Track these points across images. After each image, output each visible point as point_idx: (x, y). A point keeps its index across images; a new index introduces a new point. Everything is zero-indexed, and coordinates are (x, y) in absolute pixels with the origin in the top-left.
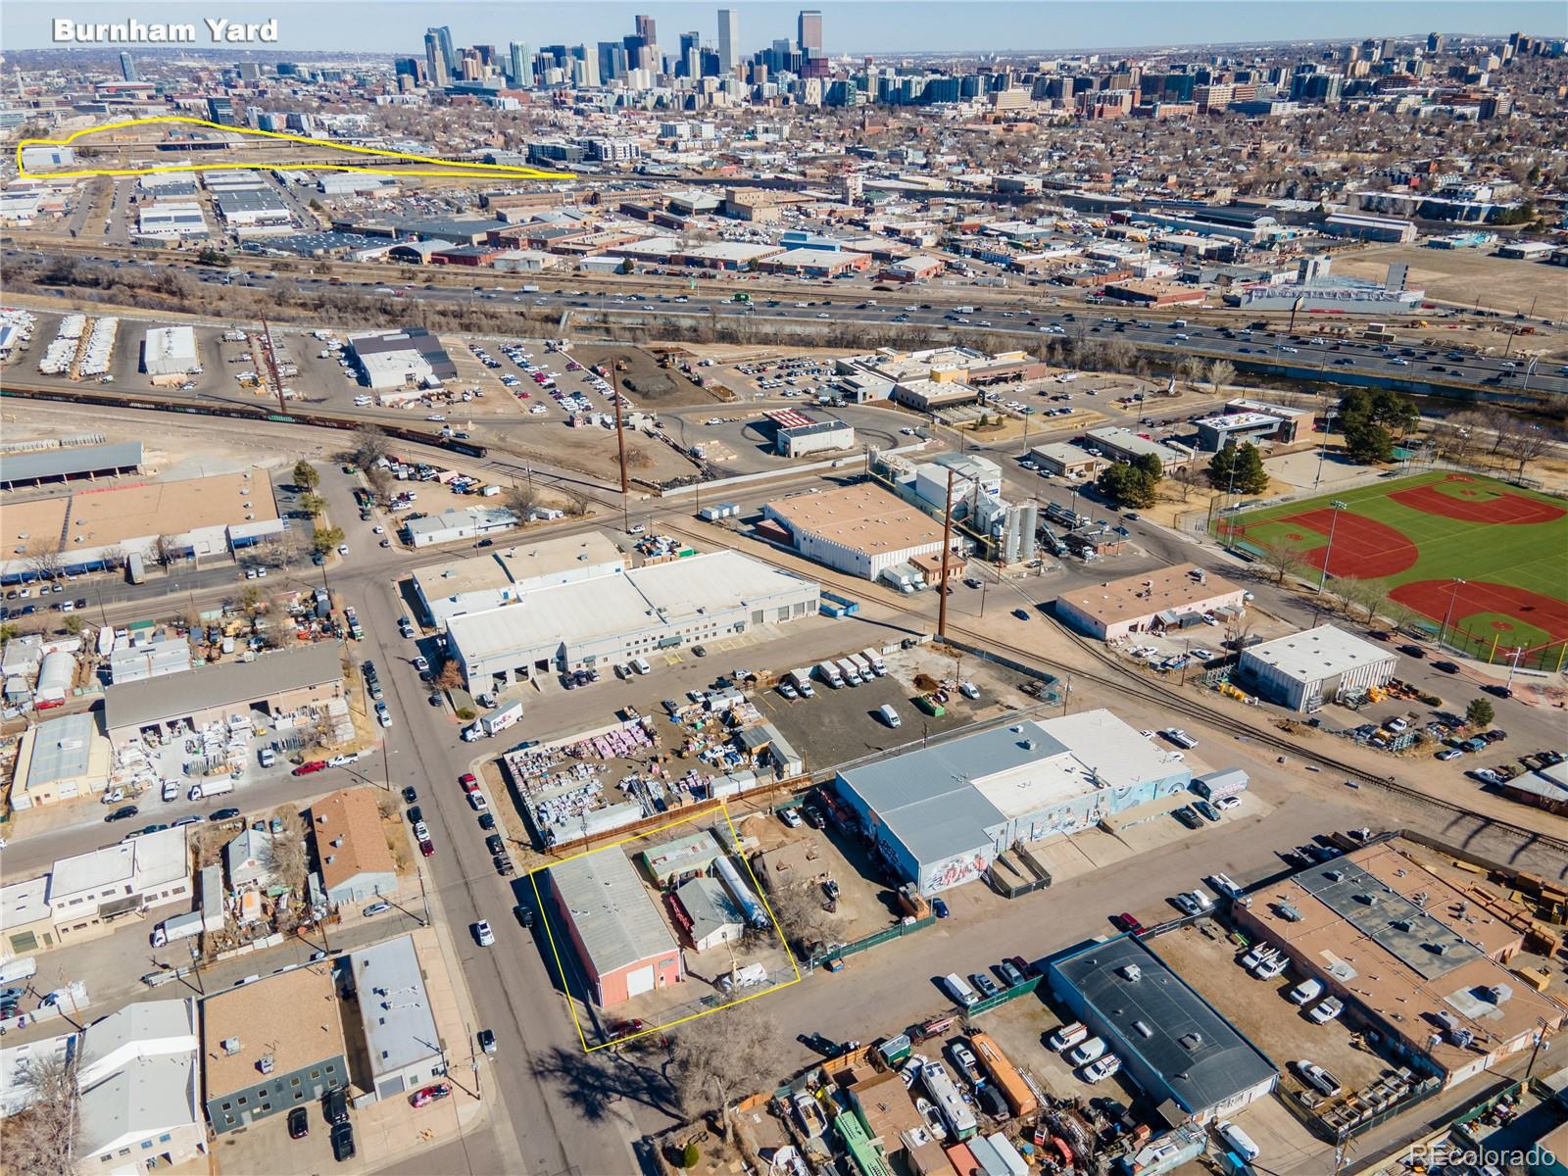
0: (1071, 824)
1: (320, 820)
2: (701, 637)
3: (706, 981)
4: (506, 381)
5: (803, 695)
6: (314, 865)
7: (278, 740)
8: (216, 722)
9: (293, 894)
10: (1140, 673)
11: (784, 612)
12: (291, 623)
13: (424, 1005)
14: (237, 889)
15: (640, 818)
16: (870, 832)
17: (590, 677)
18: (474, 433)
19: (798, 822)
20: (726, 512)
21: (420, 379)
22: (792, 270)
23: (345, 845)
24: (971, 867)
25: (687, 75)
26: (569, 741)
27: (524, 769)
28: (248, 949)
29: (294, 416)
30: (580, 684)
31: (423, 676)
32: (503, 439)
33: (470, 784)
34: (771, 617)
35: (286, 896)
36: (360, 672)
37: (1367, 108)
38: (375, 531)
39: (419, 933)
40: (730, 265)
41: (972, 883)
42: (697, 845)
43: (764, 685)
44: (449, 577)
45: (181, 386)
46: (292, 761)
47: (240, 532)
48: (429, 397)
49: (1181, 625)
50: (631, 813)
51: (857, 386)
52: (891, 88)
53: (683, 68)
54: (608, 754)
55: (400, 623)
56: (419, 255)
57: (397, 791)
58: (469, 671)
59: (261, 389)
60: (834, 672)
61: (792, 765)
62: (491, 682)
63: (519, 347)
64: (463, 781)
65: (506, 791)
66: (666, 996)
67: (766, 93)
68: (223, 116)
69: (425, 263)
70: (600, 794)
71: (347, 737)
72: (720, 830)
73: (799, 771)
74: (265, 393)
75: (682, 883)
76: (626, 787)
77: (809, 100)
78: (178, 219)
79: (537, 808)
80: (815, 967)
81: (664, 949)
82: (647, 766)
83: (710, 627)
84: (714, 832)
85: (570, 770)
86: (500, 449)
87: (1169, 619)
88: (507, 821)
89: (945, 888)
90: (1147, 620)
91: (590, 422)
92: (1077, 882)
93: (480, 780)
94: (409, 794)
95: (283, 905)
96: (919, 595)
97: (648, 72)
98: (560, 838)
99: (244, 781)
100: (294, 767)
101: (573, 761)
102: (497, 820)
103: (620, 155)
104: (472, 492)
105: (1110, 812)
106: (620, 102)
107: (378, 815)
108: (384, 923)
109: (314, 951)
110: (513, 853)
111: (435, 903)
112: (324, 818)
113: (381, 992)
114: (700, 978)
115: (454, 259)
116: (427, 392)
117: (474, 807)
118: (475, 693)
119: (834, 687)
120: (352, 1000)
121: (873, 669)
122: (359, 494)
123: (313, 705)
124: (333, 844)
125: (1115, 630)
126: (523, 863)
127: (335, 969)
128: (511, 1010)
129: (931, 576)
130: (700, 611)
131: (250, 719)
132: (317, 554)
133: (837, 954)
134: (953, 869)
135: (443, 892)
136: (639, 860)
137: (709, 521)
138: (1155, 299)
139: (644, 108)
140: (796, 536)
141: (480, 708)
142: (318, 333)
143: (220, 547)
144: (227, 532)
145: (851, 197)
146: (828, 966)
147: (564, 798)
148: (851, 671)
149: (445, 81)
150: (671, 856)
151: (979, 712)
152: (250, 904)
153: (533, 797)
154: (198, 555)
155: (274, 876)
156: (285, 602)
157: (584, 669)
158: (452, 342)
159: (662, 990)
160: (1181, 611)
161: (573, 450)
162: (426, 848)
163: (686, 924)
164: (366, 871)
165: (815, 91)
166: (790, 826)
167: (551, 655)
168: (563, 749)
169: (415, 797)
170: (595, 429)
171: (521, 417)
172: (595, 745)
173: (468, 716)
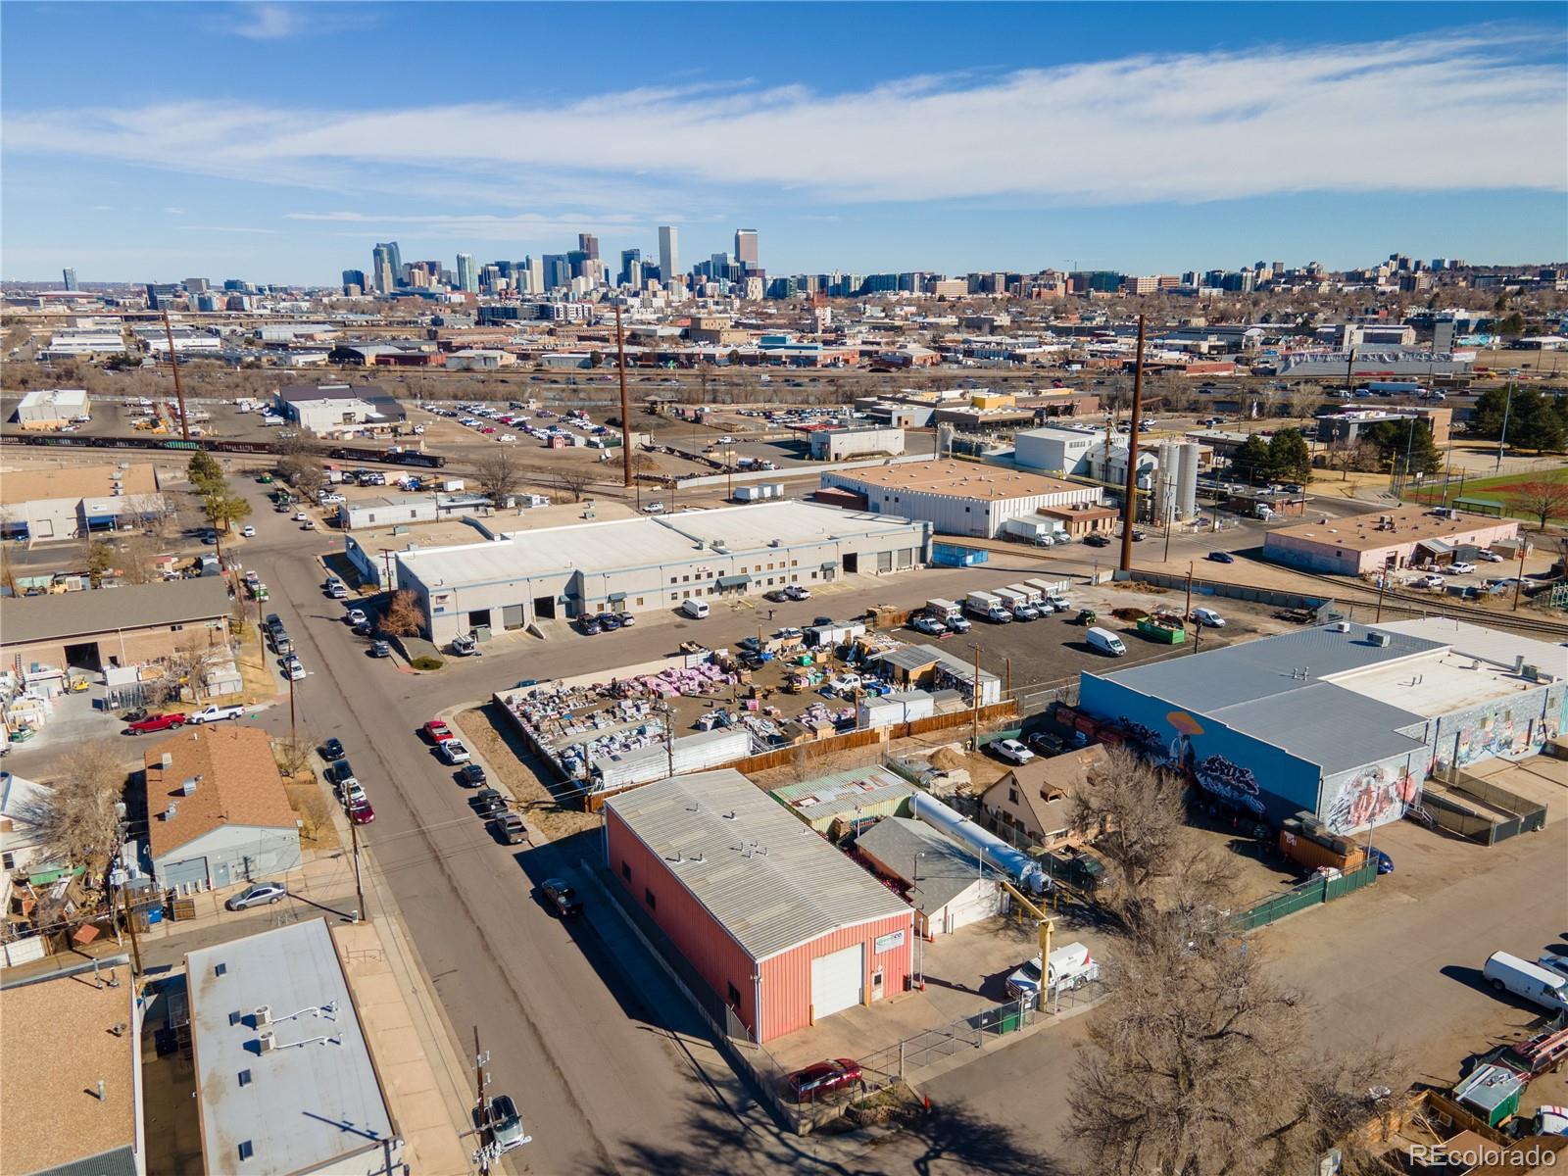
0: (1508, 744)
1: (158, 766)
3: (963, 989)
4: (465, 423)
5: (957, 630)
7: (104, 694)
9: (82, 877)
11: (885, 559)
13: (352, 1040)
15: (748, 754)
16: (1172, 756)
17: (619, 621)
18: (423, 449)
19: (1026, 754)
20: (768, 490)
21: (362, 417)
22: (777, 361)
23: (202, 791)
24: (1393, 793)
25: (629, 281)
26: (601, 679)
27: (530, 711)
29: (197, 442)
30: (605, 628)
31: (358, 631)
32: (465, 456)
33: (437, 732)
34: (866, 565)
36: (258, 630)
38: (295, 519)
39: (342, 933)
41: (1392, 825)
42: (866, 780)
43: (888, 623)
44: (398, 536)
46: (125, 719)
47: (99, 509)
48: (371, 430)
50: (732, 744)
51: (889, 412)
52: (831, 284)
54: (665, 688)
55: (325, 586)
56: (362, 356)
57: (308, 747)
58: (433, 604)
59: (162, 428)
60: (994, 603)
61: (987, 685)
62: (466, 624)
63: (477, 406)
64: (426, 734)
65: (501, 743)
66: (890, 1016)
67: (709, 292)
69: (369, 364)
71: (227, 688)
72: (898, 763)
73: (999, 695)
75: (860, 831)
76: (710, 724)
77: (752, 297)
79: (562, 753)
81: (884, 909)
82: (738, 703)
83: (788, 565)
84: (887, 766)
85: (609, 711)
87: (1440, 550)
88: (506, 776)
89: (1353, 829)
90: (1406, 550)
91: (572, 444)
93: (451, 726)
94: (330, 750)
95: (57, 895)
96: (1066, 546)
97: (591, 280)
99: (32, 743)
100: (126, 725)
101: (612, 702)
102: (489, 774)
103: (572, 316)
104: (428, 488)
106: (566, 296)
108: (266, 920)
110: (524, 815)
111: (375, 888)
112: (168, 763)
113: (251, 1021)
114: (947, 985)
115: (400, 360)
116: (369, 425)
117: (446, 760)
118: (440, 637)
119: (999, 622)
120: (180, 1055)
121: (1048, 600)
122: (274, 497)
123: (175, 656)
124: (178, 793)
125: (1371, 560)
126: (543, 827)
127: (148, 997)
128: (549, 1058)
129: (1074, 526)
130: (774, 545)
131: (60, 669)
134: (1367, 791)
138: (1183, 368)
140: (872, 498)
141: (450, 657)
142: (239, 401)
143: (66, 529)
144: (80, 508)
145: (821, 328)
147: (606, 740)
148: (1019, 601)
149: (389, 287)
150: (826, 796)
153: (552, 741)
154: (34, 539)
155: (49, 852)
157: (608, 609)
159: (878, 1006)
160: (1447, 541)
162: (360, 815)
165: (756, 289)
166: (1017, 762)
167: (557, 590)
168: (594, 688)
169: (340, 750)
170: (581, 449)
171: (486, 444)
172: (644, 684)
173: (428, 665)
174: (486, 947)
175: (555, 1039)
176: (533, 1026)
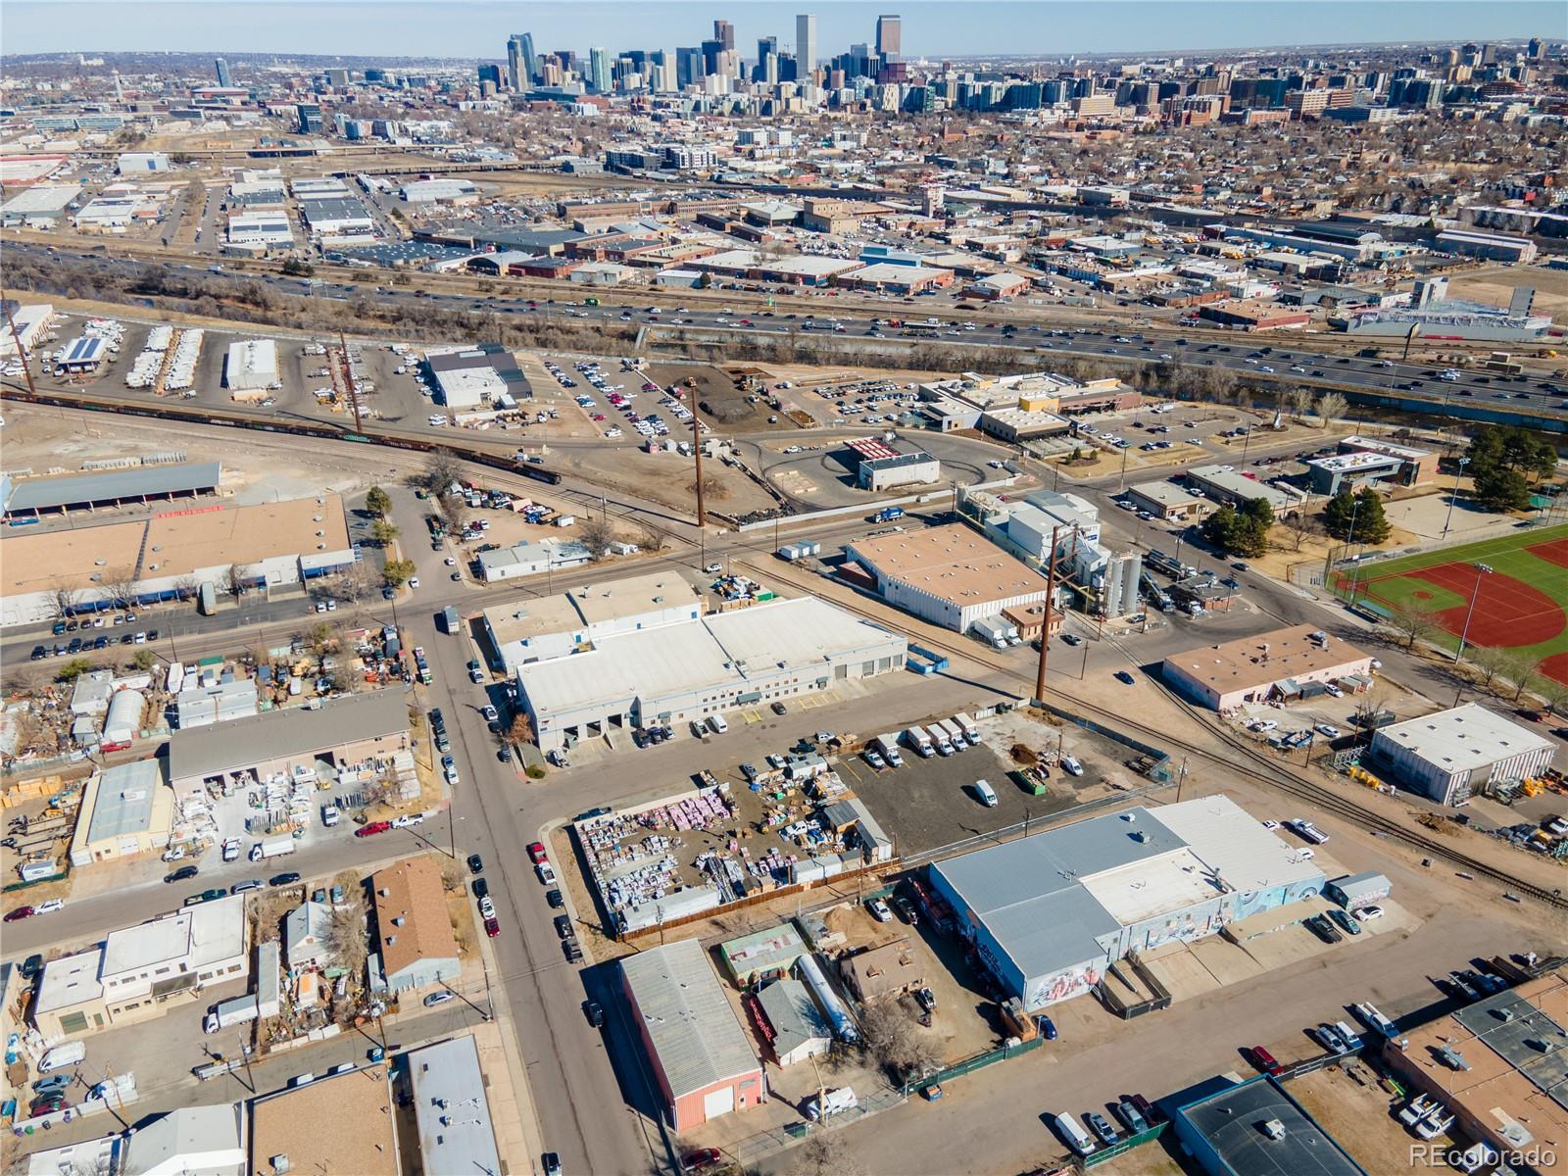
0: (1190, 931)
1: (381, 893)
2: (782, 693)
3: (790, 1104)
4: (582, 402)
5: (891, 765)
6: (375, 945)
7: (342, 795)
8: (280, 773)
9: (352, 976)
10: (1258, 751)
11: (868, 667)
12: (359, 664)
13: (486, 1122)
14: (294, 969)
15: (717, 904)
16: (969, 933)
17: (664, 734)
18: (549, 459)
19: (888, 916)
20: (806, 551)
21: (495, 398)
22: (871, 286)
23: (407, 924)
24: (1081, 980)
25: (764, 80)
26: (642, 809)
27: (595, 840)
28: (303, 1041)
29: (368, 436)
30: (654, 742)
31: (492, 727)
32: (577, 465)
33: (538, 854)
34: (855, 672)
35: (344, 980)
36: (427, 721)
37: (1472, 116)
38: (446, 562)
39: (481, 1029)
40: (809, 280)
41: (1081, 997)
42: (780, 941)
43: (848, 751)
44: (521, 618)
45: (261, 402)
46: (355, 820)
47: (311, 562)
48: (503, 418)
49: (1302, 695)
50: (707, 898)
51: (942, 414)
52: (970, 94)
53: (760, 73)
54: (683, 825)
55: (470, 666)
56: (497, 266)
57: (463, 858)
58: (540, 726)
59: (338, 407)
60: (924, 740)
61: (881, 848)
62: (562, 737)
63: (595, 365)
64: (532, 850)
65: (576, 864)
66: (747, 1120)
67: (843, 99)
68: (312, 122)
69: (502, 274)
70: (675, 873)
71: (412, 796)
72: (804, 921)
73: (889, 855)
74: (341, 411)
75: (765, 985)
76: (702, 865)
77: (887, 106)
78: (266, 228)
79: (609, 885)
80: (909, 1093)
81: (746, 1069)
82: (724, 841)
83: (791, 682)
84: (796, 923)
85: (644, 842)
86: (575, 476)
87: (1289, 690)
88: (577, 899)
89: (1051, 1003)
90: (1264, 689)
91: (665, 447)
92: (1201, 1002)
93: (550, 851)
94: (475, 863)
95: (341, 991)
96: (1014, 651)
97: (725, 77)
98: (632, 924)
99: (306, 841)
100: (358, 827)
101: (648, 832)
102: (566, 898)
103: (697, 163)
104: (546, 522)
105: (1234, 918)
106: (697, 107)
107: (441, 886)
108: (445, 1015)
109: (372, 1046)
110: (582, 938)
111: (499, 995)
112: (387, 892)
113: (440, 1103)
114: (783, 1100)
115: (531, 270)
116: (502, 412)
117: (543, 881)
118: (545, 748)
119: (924, 756)
120: (409, 1108)
121: (966, 737)
122: (432, 521)
123: (379, 757)
124: (395, 922)
125: (1229, 700)
126: (593, 950)
127: (393, 1069)
128: (578, 1128)
129: (1026, 631)
130: (781, 665)
131: (314, 770)
132: (388, 586)
133: (934, 1080)
134: (1062, 982)
135: (508, 980)
136: (716, 952)
137: (788, 560)
138: (1254, 322)
139: (721, 114)
140: (880, 581)
141: (550, 767)
142: (396, 347)
143: (291, 577)
144: (299, 562)
145: (932, 209)
146: (923, 1093)
147: (637, 875)
148: (943, 738)
149: (526, 87)
150: (751, 952)
151: (1082, 791)
152: (307, 988)
153: (604, 873)
154: (269, 584)
155: (333, 956)
156: (354, 640)
157: (659, 725)
158: (527, 358)
159: (741, 1113)
160: (1302, 680)
161: (648, 478)
162: (492, 928)
163: (768, 1034)
164: (429, 956)
165: (893, 97)
166: (880, 920)
167: (624, 710)
168: (636, 817)
169: (480, 867)
170: (671, 456)
171: (596, 441)
172: (669, 814)
173: (537, 774)
174: (554, 1046)
175: (583, 1115)
176: (572, 1105)
